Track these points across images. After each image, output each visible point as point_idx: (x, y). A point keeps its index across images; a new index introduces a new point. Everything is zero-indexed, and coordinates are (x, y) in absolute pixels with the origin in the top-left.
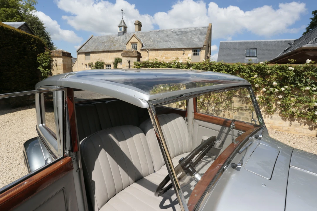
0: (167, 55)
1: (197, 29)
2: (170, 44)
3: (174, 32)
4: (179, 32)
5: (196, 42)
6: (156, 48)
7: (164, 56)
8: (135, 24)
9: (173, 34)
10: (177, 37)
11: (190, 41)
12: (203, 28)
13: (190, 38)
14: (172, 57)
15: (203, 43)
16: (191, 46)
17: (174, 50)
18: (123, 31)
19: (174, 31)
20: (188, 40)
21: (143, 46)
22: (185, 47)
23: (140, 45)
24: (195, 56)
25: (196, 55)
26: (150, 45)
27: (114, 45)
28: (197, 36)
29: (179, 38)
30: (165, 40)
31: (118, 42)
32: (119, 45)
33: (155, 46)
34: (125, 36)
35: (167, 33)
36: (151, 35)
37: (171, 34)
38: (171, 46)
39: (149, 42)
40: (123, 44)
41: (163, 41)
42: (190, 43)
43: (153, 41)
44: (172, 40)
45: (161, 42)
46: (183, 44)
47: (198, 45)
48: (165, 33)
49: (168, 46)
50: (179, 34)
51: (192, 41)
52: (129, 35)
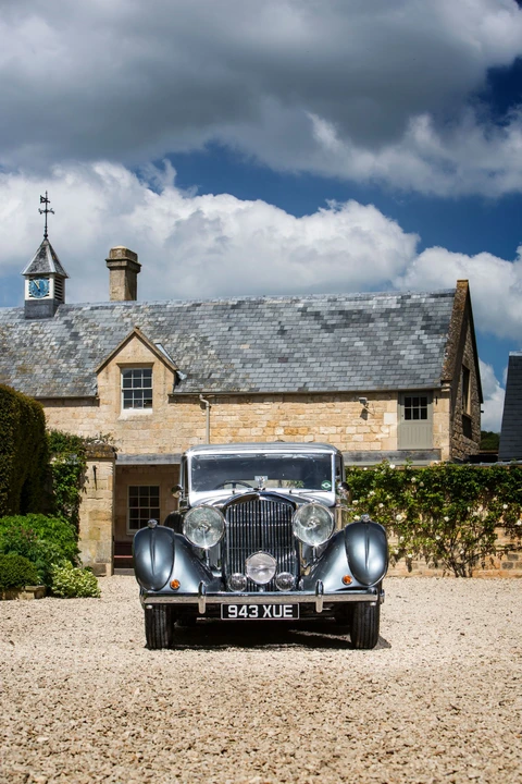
0: (295, 418)
1: (408, 301)
2: (301, 370)
3: (312, 314)
4: (332, 313)
5: (410, 363)
6: (244, 389)
7: (283, 423)
8: (112, 264)
9: (308, 326)
10: (327, 338)
11: (388, 358)
12: (433, 300)
13: (386, 343)
14: (316, 429)
15: (439, 370)
16: (391, 383)
17: (324, 398)
18: (51, 296)
19: (309, 310)
20: (375, 352)
21: (178, 381)
22: (370, 386)
23: (165, 374)
24: (412, 421)
25: (416, 417)
26: (210, 374)
27: (23, 370)
28: (414, 337)
29: (336, 341)
30: (273, 351)
31: (39, 356)
32: (49, 371)
33: (236, 378)
34: (66, 322)
35: (277, 315)
36: (205, 327)
37: (301, 323)
38: (307, 380)
39: (205, 363)
40: (69, 367)
41: (266, 357)
42: (385, 368)
43: (221, 357)
44: (306, 355)
45: (261, 361)
46: (359, 373)
47: (418, 378)
48: (269, 314)
49: (294, 380)
50: (334, 322)
51: (394, 359)
52: (86, 320)
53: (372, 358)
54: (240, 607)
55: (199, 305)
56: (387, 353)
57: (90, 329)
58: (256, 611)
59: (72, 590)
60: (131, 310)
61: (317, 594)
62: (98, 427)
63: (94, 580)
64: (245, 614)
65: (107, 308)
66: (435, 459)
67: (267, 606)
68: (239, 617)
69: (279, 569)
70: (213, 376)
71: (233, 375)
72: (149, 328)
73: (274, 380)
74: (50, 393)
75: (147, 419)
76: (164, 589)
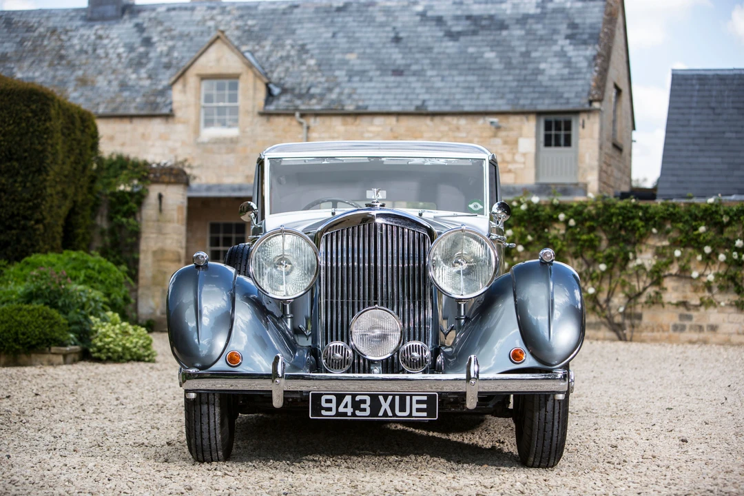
1: (550, 5)
2: (419, 85)
3: (433, 19)
4: (457, 18)
5: (551, 79)
6: (350, 107)
9: (428, 33)
10: (451, 47)
11: (524, 72)
13: (522, 54)
15: (587, 88)
16: (528, 102)
19: (430, 14)
20: (509, 65)
21: (270, 95)
22: (503, 105)
23: (254, 86)
24: (553, 149)
25: (558, 144)
26: (309, 89)
27: (83, 82)
28: (556, 48)
29: (462, 52)
30: (386, 62)
31: (104, 65)
32: (115, 83)
33: (341, 94)
34: (137, 25)
35: (391, 19)
36: (304, 32)
37: (420, 29)
38: (426, 97)
39: (303, 74)
40: (140, 79)
41: (377, 69)
42: (521, 84)
43: (322, 68)
44: (425, 67)
45: (371, 74)
46: (490, 90)
47: (561, 97)
48: (381, 18)
49: (410, 97)
50: (459, 29)
51: (533, 74)
52: (160, 23)
53: (506, 71)
54: (340, 398)
55: (296, 6)
56: (523, 66)
57: (165, 34)
58: (366, 406)
59: (116, 352)
60: (215, 12)
61: (469, 378)
62: (173, 150)
63: (147, 339)
64: (349, 410)
65: (186, 9)
66: (580, 195)
67: (386, 397)
68: (338, 414)
69: (406, 335)
70: (313, 91)
71: (337, 90)
72: (237, 33)
73: (387, 97)
74: (116, 109)
75: (233, 141)
76: (215, 367)
